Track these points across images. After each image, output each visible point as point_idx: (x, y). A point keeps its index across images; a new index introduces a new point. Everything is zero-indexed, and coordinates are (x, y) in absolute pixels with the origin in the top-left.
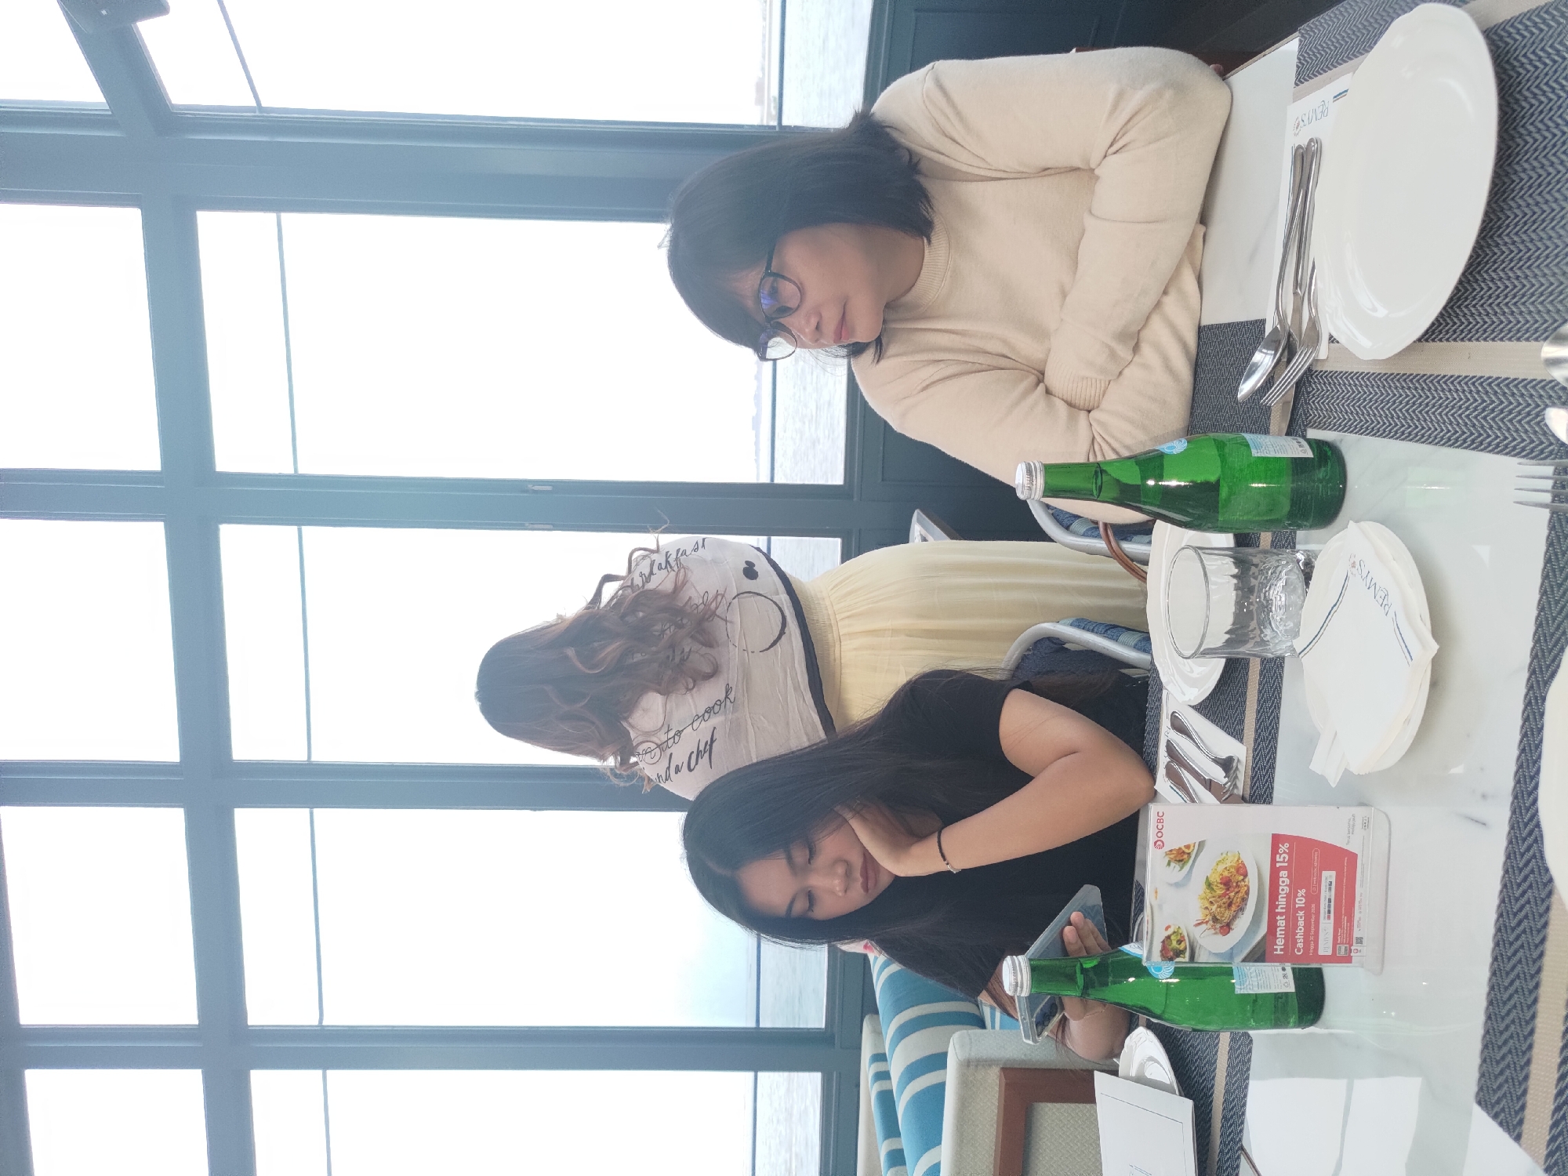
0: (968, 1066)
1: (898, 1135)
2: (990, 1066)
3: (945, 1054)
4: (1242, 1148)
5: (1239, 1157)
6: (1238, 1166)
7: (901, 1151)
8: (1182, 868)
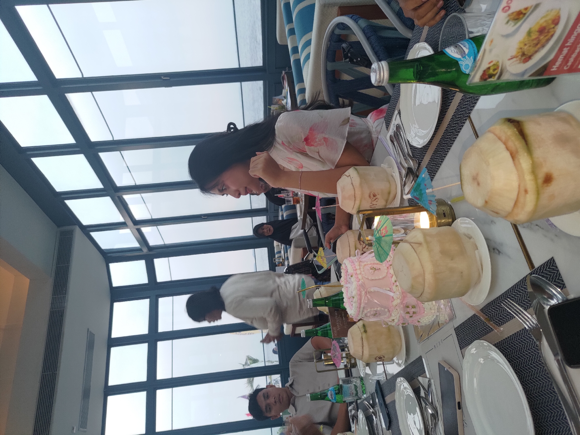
0: (325, 7)
1: (292, 22)
2: (334, 6)
3: (314, 4)
4: (469, 117)
5: (466, 120)
6: (464, 123)
7: (294, 29)
8: (515, 24)
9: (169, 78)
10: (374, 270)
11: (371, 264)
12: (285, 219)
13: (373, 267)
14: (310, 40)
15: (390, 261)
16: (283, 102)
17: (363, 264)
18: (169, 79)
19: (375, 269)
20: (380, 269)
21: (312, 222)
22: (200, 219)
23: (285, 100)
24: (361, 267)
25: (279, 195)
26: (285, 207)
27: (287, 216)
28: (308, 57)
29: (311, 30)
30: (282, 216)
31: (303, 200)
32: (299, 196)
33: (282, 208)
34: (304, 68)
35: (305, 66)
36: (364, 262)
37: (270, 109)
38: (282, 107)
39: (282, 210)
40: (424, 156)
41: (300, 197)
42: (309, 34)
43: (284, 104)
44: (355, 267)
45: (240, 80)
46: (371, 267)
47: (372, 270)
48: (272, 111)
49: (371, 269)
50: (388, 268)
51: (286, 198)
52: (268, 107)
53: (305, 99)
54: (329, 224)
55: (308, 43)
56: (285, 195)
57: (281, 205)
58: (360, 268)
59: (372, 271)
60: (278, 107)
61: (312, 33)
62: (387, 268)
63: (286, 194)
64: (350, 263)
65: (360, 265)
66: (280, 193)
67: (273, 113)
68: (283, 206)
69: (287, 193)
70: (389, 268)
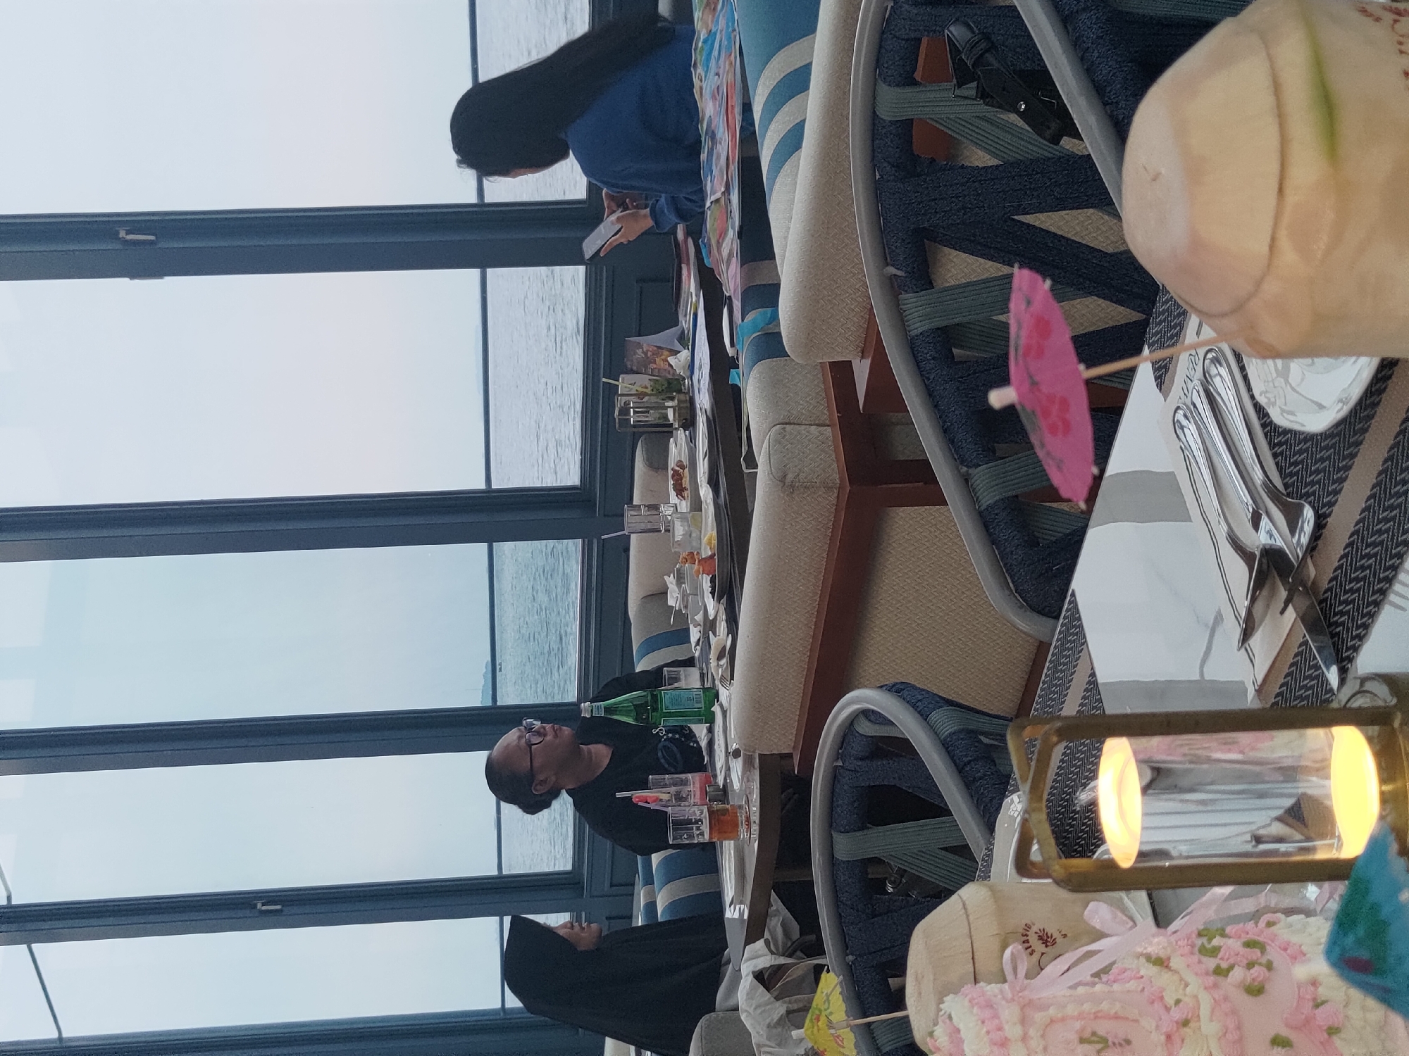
9: (152, 238)
10: (1099, 1046)
11: (1080, 1017)
12: (660, 920)
13: (1094, 1034)
14: (806, 70)
15: (1178, 1002)
16: (671, 360)
17: (1039, 1017)
18: (151, 243)
19: (1104, 1040)
20: (1128, 1042)
21: (796, 934)
22: (247, 912)
23: (685, 354)
24: (1032, 1032)
25: (637, 795)
26: (665, 862)
27: (672, 906)
28: (793, 141)
29: (812, 29)
30: (651, 907)
31: (755, 818)
32: (734, 801)
33: (648, 865)
34: (777, 187)
35: (779, 180)
36: (1044, 1008)
37: (612, 391)
38: (669, 382)
39: (649, 881)
40: (1342, 480)
41: (741, 807)
42: (804, 42)
43: (680, 371)
44: (1000, 1029)
45: (483, 258)
46: (1083, 1029)
47: (1086, 1046)
48: (620, 402)
49: (1082, 1041)
50: (1169, 1037)
51: (669, 810)
52: (604, 380)
53: (778, 335)
54: (875, 916)
55: (797, 82)
56: (665, 797)
57: (647, 853)
58: (1024, 1038)
59: (1090, 1049)
60: (648, 384)
61: (814, 38)
62: (1163, 1038)
63: (673, 789)
64: (975, 1010)
65: (1023, 1021)
66: (644, 785)
67: (625, 411)
68: (656, 858)
69: (675, 785)
70: (1176, 1038)
